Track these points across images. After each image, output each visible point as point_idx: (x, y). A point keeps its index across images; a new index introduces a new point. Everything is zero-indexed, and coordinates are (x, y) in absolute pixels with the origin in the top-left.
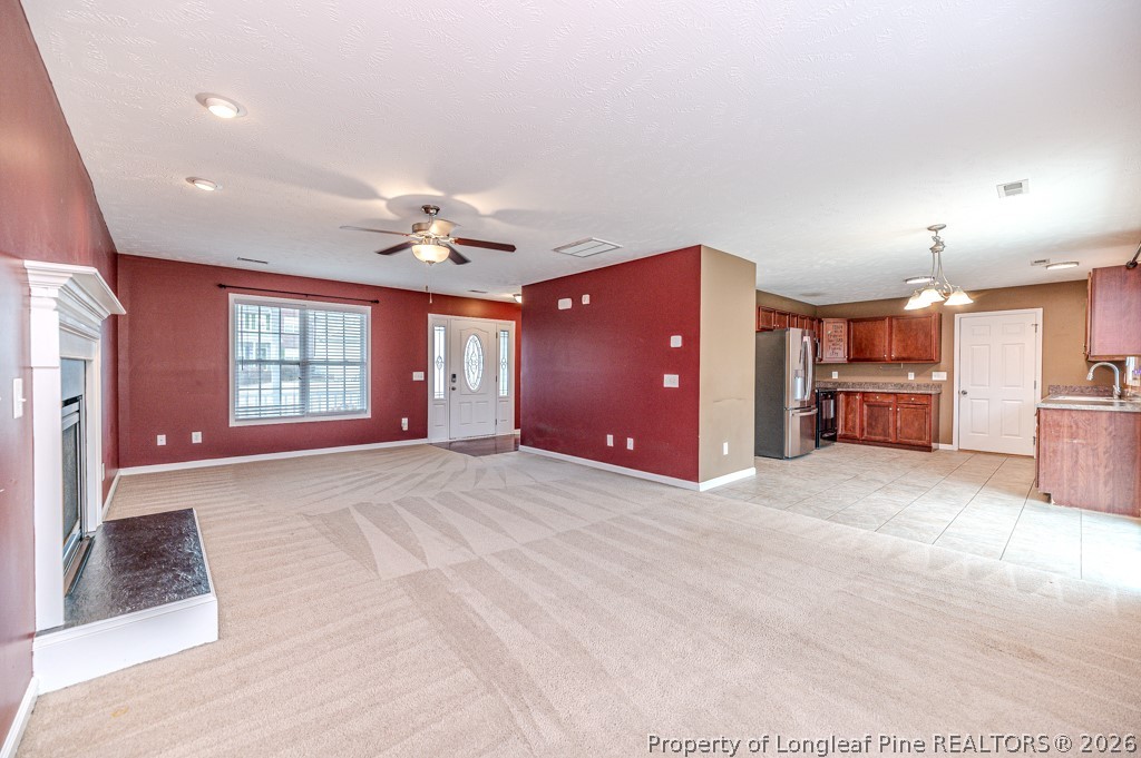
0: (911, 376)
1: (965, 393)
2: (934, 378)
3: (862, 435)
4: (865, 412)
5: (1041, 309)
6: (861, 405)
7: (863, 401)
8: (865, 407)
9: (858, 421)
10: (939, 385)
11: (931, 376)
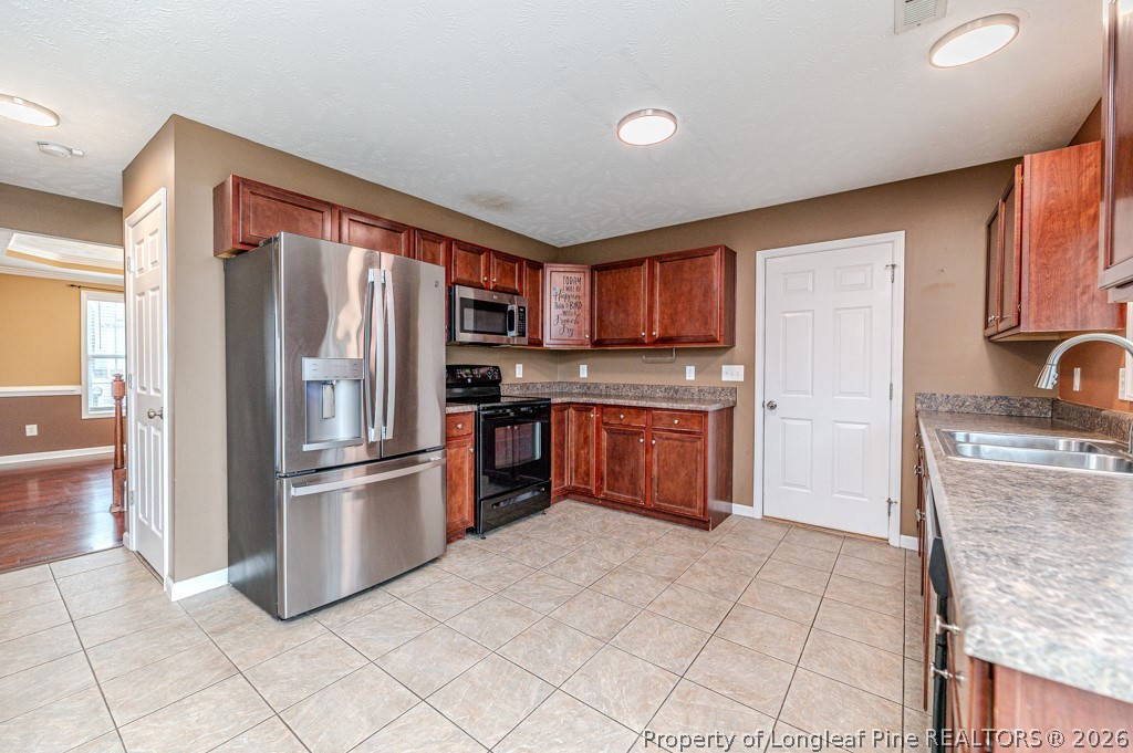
0: (690, 374)
1: (772, 407)
2: (724, 378)
3: (599, 489)
4: (604, 444)
5: (903, 232)
6: (598, 432)
7: (601, 423)
8: (604, 434)
9: (593, 461)
10: (733, 389)
11: (720, 372)
